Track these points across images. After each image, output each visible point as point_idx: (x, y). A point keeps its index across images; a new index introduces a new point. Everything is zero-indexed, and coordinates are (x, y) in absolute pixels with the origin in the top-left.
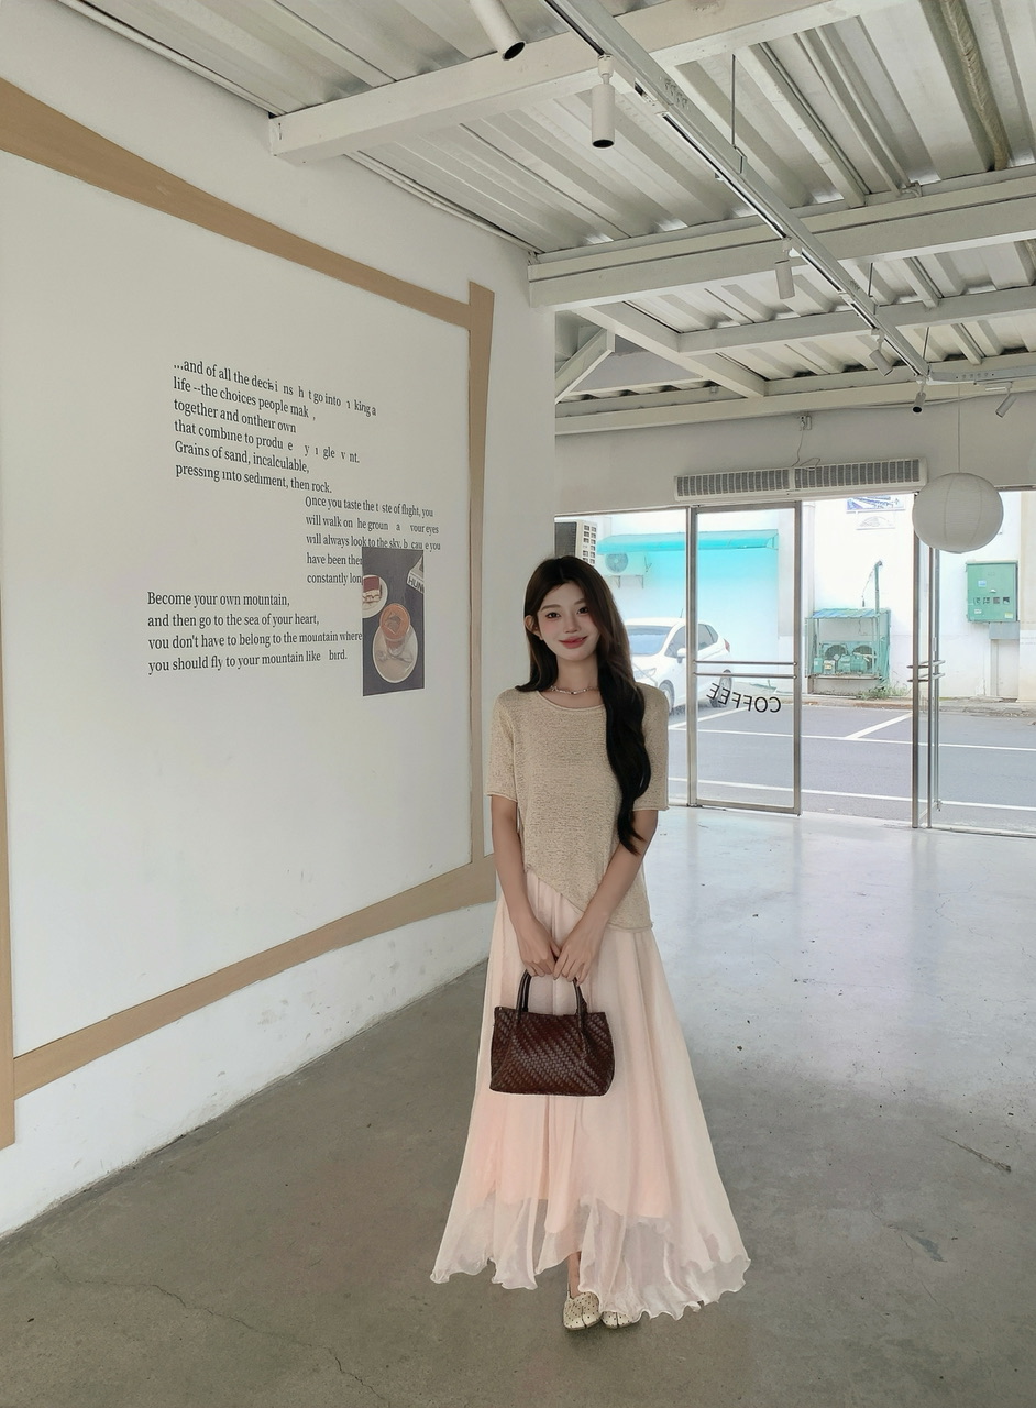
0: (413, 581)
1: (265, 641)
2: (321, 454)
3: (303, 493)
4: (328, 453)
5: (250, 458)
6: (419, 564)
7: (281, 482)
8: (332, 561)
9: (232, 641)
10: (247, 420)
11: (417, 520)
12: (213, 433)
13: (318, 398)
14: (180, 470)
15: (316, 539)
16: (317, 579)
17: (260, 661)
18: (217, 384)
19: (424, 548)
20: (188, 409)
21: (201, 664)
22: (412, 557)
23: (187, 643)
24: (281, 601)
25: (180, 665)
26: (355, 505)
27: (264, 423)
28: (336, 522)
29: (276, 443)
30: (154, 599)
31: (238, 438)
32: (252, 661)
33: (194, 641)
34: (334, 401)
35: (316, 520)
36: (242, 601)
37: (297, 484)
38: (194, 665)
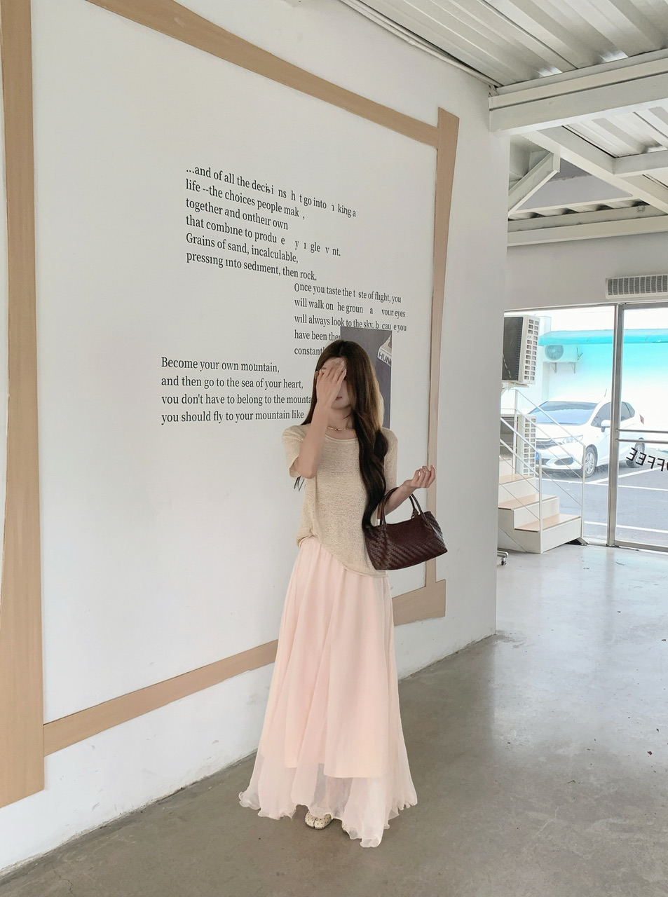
0: (383, 356)
1: (258, 401)
2: (309, 247)
3: (293, 280)
4: (315, 248)
5: (249, 249)
6: (388, 341)
7: (274, 270)
8: (316, 336)
9: (230, 400)
10: (248, 217)
11: (387, 305)
12: (217, 227)
13: (307, 202)
14: (190, 257)
15: (303, 319)
16: (303, 351)
17: (254, 417)
18: (222, 186)
19: (392, 329)
20: (198, 207)
21: (205, 417)
22: (383, 336)
23: (194, 400)
24: (273, 368)
25: (187, 417)
26: (336, 292)
27: (261, 220)
28: (319, 305)
29: (270, 238)
30: (166, 362)
31: (239, 232)
32: (247, 417)
33: (199, 399)
34: (320, 204)
35: (303, 303)
36: (240, 366)
37: (287, 272)
38: (198, 418)
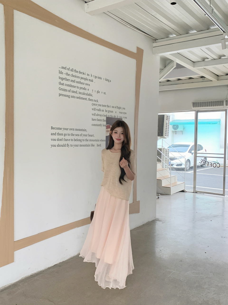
1: (80, 140)
2: (96, 92)
3: (91, 102)
4: (98, 92)
5: (78, 92)
7: (86, 99)
8: (98, 120)
9: (72, 140)
10: (78, 82)
11: (121, 110)
12: (68, 85)
13: (96, 77)
14: (60, 95)
15: (94, 115)
16: (94, 125)
17: (79, 146)
18: (70, 73)
19: (122, 118)
20: (62, 79)
21: (64, 146)
23: (61, 140)
24: (85, 130)
25: (59, 146)
26: (105, 106)
27: (82, 83)
28: (99, 110)
29: (84, 89)
30: (52, 128)
31: (75, 87)
32: (77, 146)
34: (100, 78)
35: (94, 109)
36: (75, 130)
37: (90, 100)
38: (62, 146)
